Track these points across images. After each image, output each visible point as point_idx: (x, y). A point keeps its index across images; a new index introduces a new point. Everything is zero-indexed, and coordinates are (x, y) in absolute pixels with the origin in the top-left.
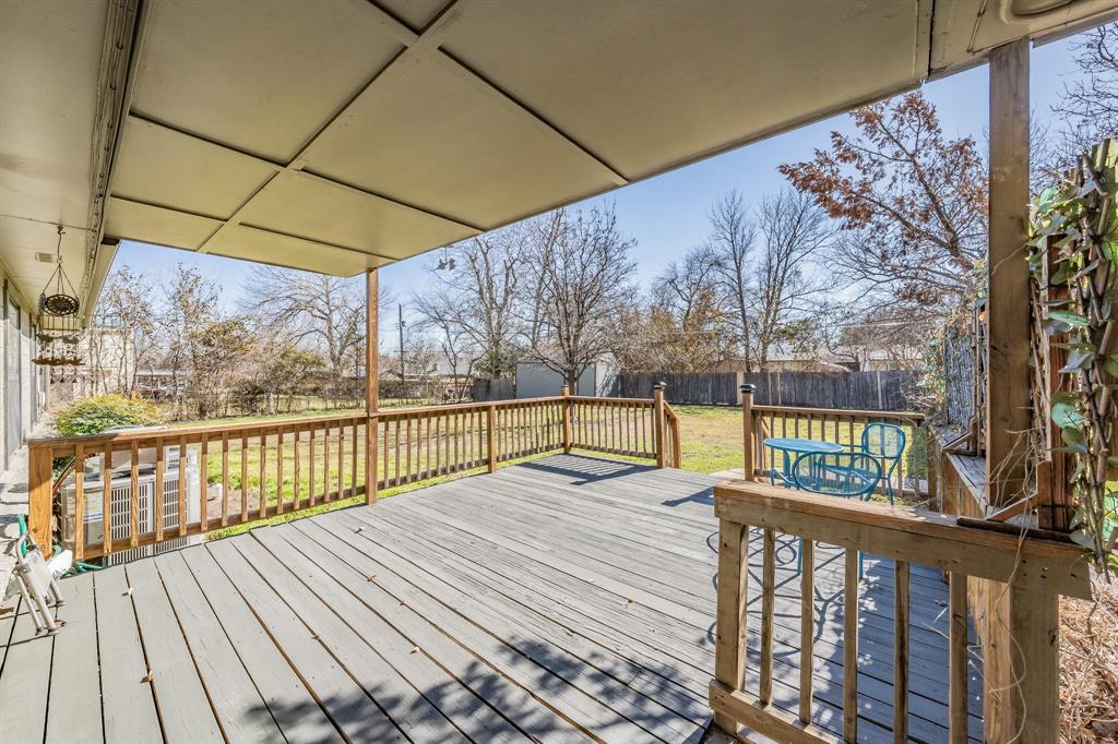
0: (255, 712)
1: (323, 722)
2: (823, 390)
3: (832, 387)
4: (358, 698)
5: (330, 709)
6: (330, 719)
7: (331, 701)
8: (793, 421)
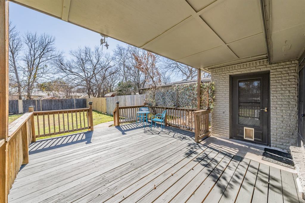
0: (226, 196)
1: (220, 180)
2: (58, 105)
3: (61, 104)
4: (211, 176)
5: (216, 180)
6: (219, 179)
7: (214, 181)
8: (66, 114)
